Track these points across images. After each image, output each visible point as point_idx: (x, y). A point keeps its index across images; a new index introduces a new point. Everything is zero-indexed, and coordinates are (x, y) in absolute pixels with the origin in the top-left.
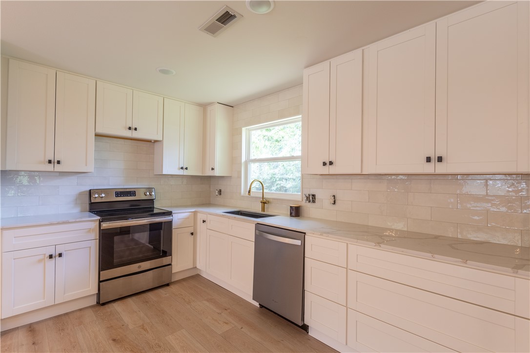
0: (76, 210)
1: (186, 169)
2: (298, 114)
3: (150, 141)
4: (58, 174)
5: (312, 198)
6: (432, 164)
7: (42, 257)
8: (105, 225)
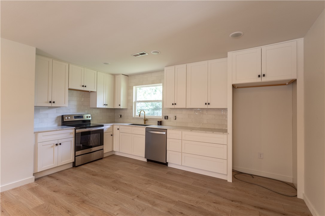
0: (56, 125)
1: (107, 105)
2: (161, 83)
3: (88, 91)
4: (48, 108)
5: (166, 118)
6: (207, 105)
7: (53, 145)
8: (78, 131)
